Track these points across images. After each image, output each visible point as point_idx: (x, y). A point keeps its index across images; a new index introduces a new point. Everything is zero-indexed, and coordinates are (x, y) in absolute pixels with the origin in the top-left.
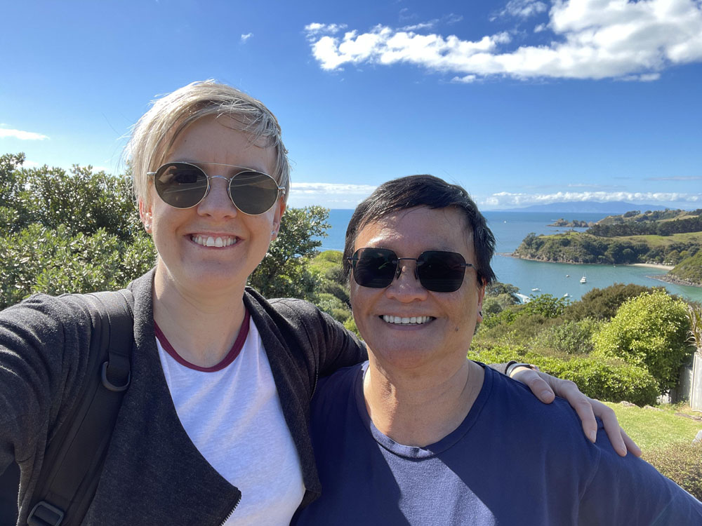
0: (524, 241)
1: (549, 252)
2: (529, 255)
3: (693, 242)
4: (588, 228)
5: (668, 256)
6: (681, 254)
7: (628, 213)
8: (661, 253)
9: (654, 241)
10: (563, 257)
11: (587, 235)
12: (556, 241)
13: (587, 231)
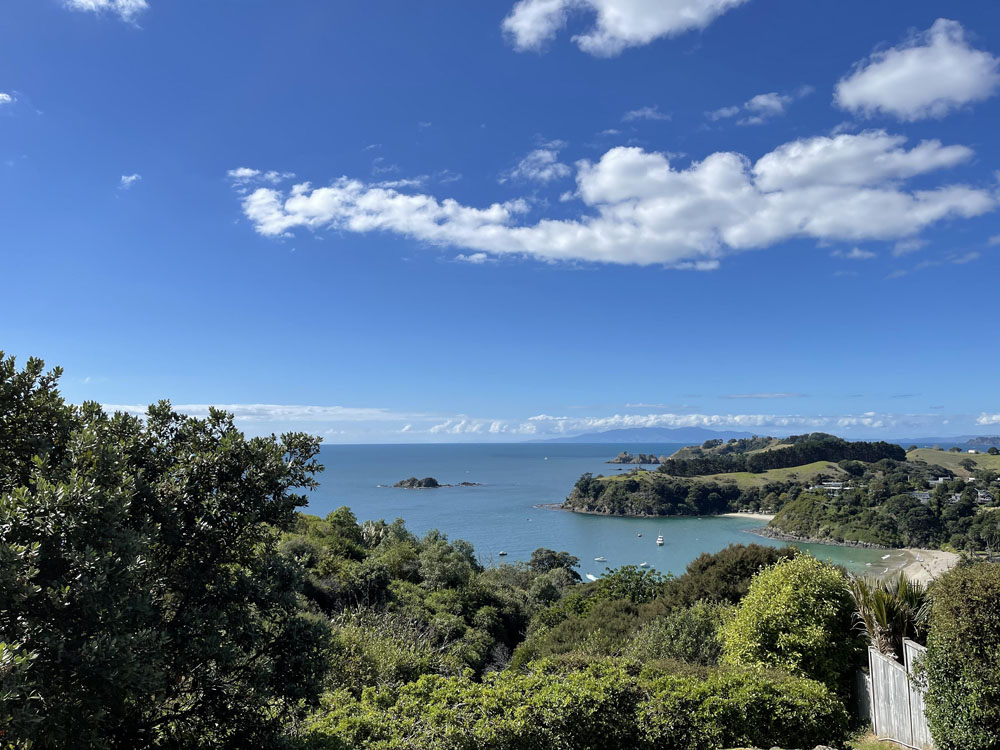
0: (577, 485)
1: (613, 501)
2: (586, 507)
3: (794, 481)
4: (659, 465)
5: (765, 501)
6: (780, 498)
7: (708, 442)
8: (755, 497)
9: (746, 481)
10: (631, 508)
11: (659, 474)
12: (620, 485)
13: (659, 469)
